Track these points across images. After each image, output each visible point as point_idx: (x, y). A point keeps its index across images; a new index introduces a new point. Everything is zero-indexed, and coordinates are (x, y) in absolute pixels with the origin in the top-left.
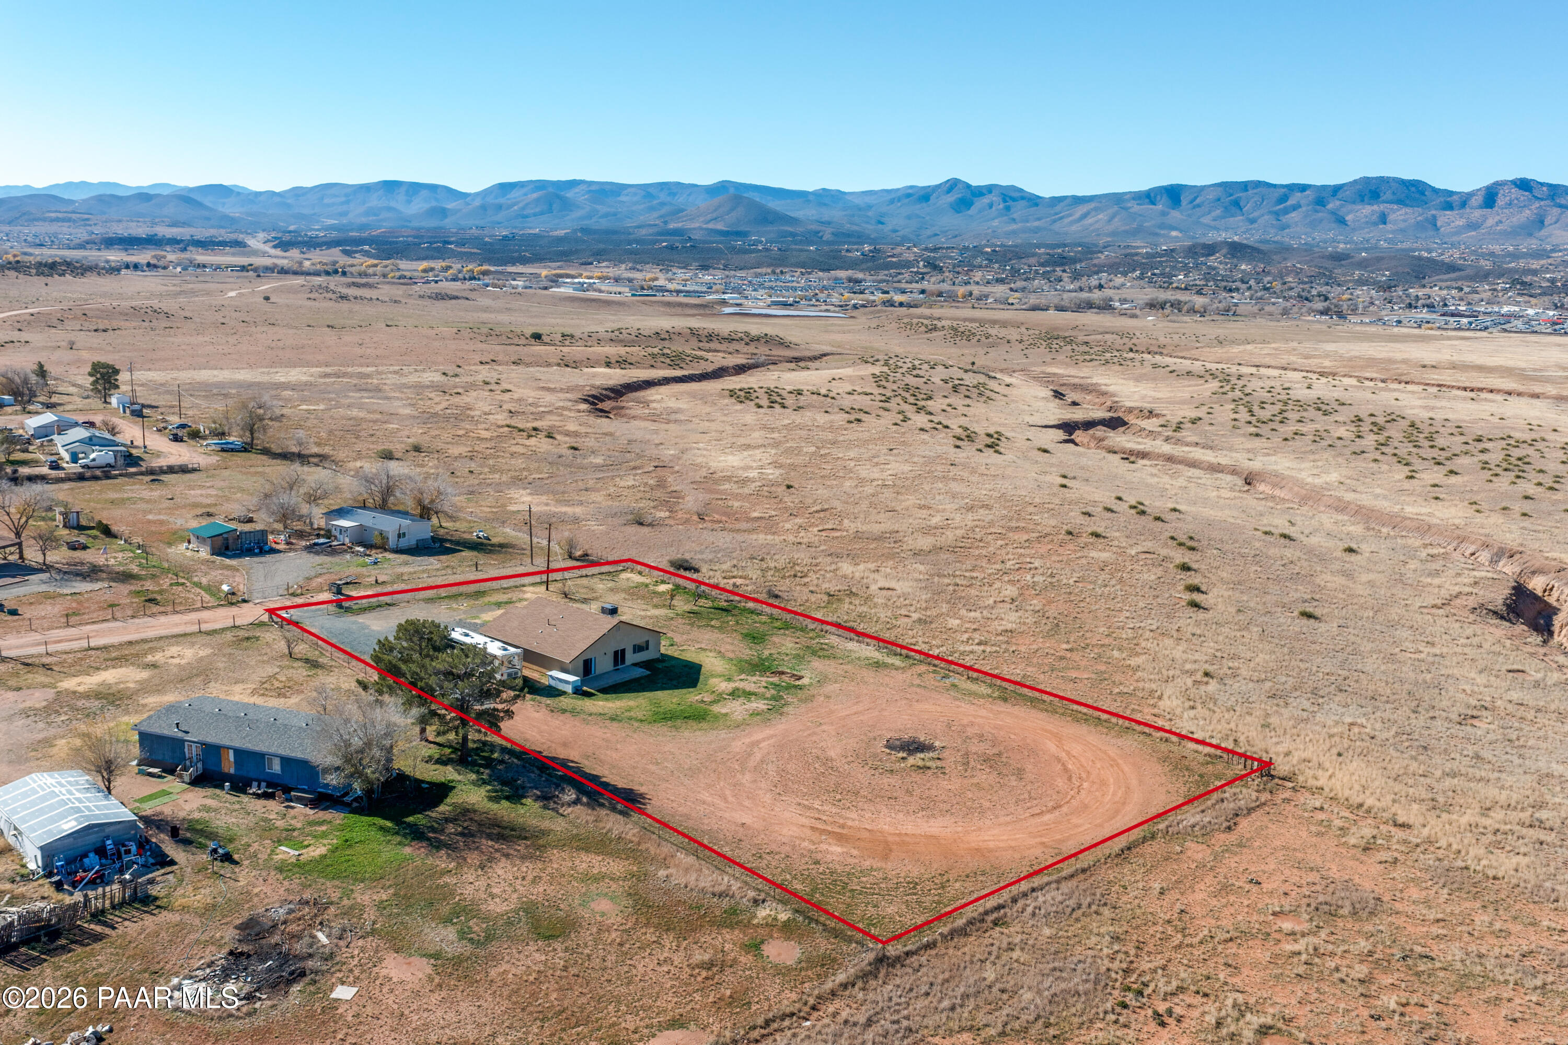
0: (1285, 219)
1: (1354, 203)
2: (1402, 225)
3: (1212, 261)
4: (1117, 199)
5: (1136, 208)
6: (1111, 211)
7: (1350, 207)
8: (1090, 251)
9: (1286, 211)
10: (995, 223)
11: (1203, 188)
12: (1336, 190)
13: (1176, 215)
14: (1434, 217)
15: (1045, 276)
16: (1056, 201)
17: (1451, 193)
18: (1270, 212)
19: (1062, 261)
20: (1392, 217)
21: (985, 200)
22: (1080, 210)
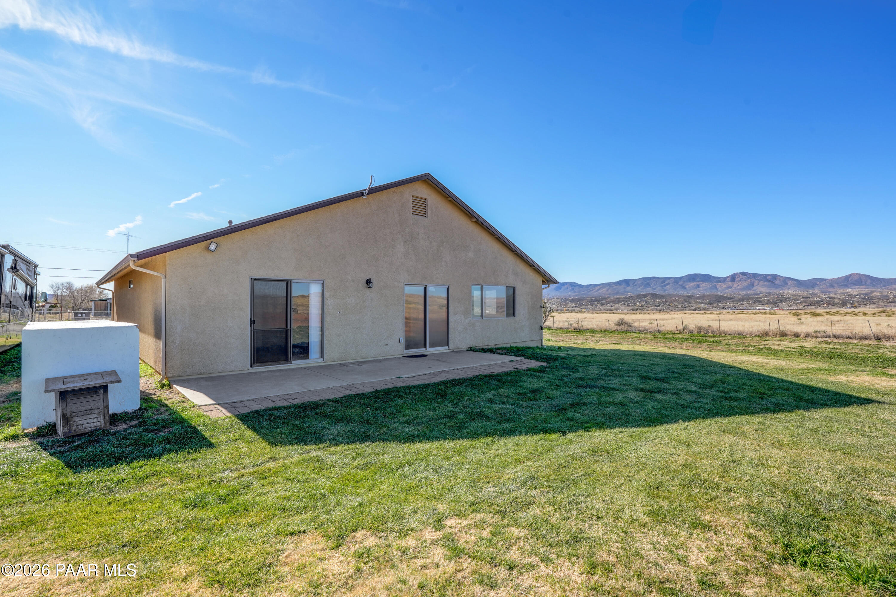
0: (665, 288)
1: (687, 282)
2: (705, 288)
3: (646, 299)
4: (609, 284)
5: (615, 287)
6: (607, 288)
7: (686, 283)
8: (604, 299)
9: (665, 285)
10: (570, 293)
11: (636, 280)
12: (681, 278)
13: (629, 288)
14: (716, 285)
15: (591, 305)
16: (588, 286)
17: (719, 278)
18: (660, 286)
19: (596, 300)
20: (701, 286)
21: (565, 287)
22: (597, 288)
